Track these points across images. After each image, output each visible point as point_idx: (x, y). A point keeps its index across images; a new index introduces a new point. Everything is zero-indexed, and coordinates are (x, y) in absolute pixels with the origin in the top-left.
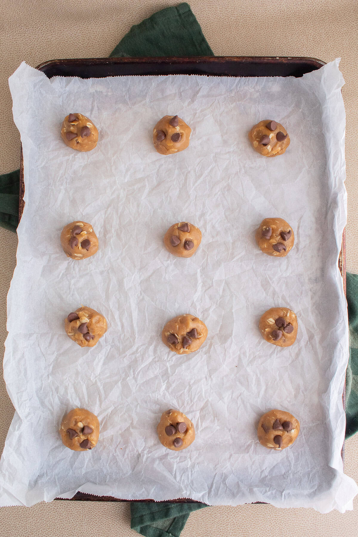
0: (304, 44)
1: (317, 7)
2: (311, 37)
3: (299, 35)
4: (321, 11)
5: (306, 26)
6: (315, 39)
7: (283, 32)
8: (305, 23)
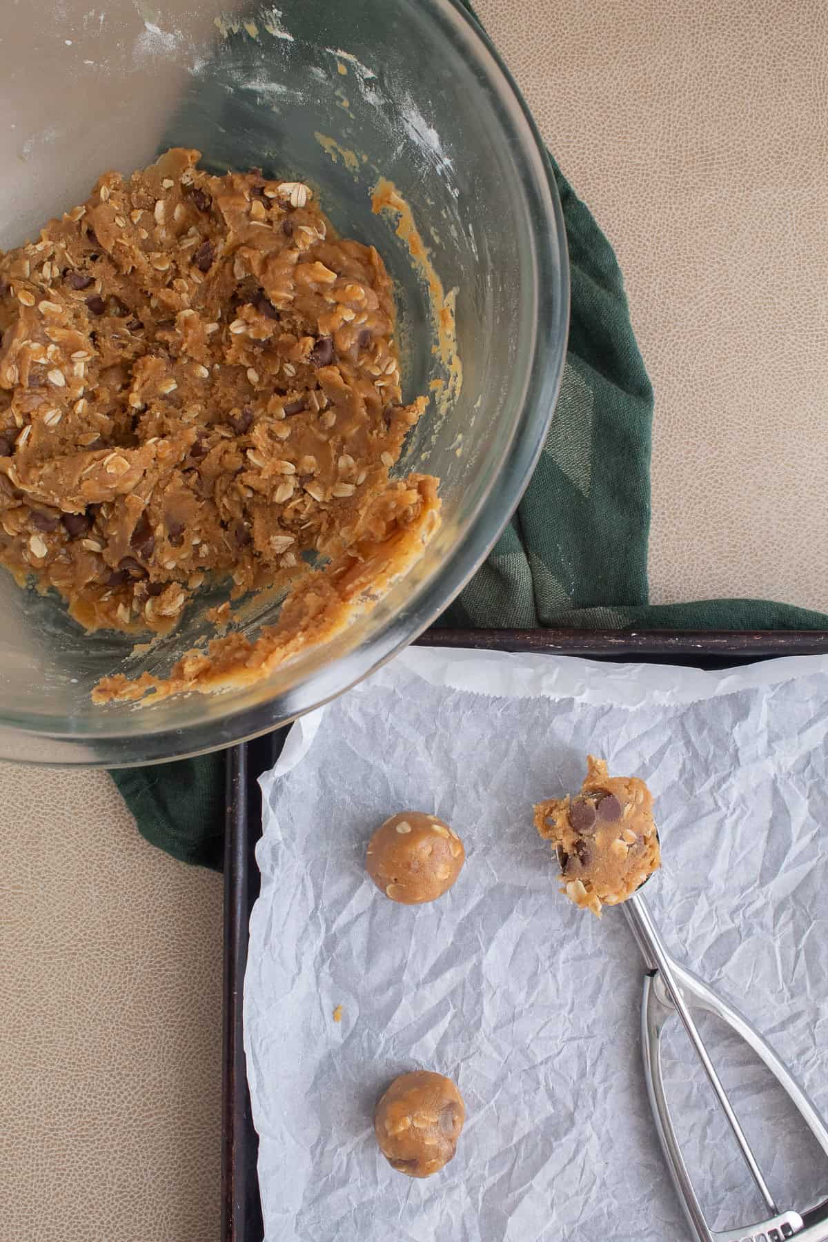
0: (93, 1202)
1: (133, 1093)
2: (115, 1181)
3: (80, 1175)
4: (145, 1105)
5: (102, 1148)
6: (124, 1187)
7: (35, 1168)
8: (99, 1140)
